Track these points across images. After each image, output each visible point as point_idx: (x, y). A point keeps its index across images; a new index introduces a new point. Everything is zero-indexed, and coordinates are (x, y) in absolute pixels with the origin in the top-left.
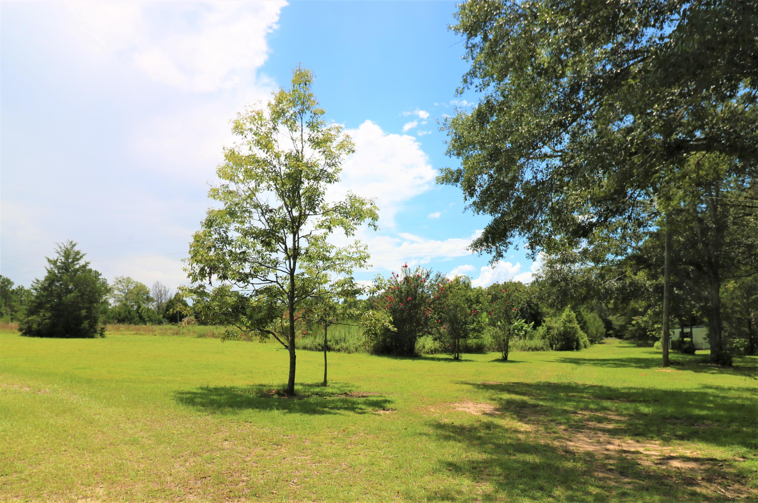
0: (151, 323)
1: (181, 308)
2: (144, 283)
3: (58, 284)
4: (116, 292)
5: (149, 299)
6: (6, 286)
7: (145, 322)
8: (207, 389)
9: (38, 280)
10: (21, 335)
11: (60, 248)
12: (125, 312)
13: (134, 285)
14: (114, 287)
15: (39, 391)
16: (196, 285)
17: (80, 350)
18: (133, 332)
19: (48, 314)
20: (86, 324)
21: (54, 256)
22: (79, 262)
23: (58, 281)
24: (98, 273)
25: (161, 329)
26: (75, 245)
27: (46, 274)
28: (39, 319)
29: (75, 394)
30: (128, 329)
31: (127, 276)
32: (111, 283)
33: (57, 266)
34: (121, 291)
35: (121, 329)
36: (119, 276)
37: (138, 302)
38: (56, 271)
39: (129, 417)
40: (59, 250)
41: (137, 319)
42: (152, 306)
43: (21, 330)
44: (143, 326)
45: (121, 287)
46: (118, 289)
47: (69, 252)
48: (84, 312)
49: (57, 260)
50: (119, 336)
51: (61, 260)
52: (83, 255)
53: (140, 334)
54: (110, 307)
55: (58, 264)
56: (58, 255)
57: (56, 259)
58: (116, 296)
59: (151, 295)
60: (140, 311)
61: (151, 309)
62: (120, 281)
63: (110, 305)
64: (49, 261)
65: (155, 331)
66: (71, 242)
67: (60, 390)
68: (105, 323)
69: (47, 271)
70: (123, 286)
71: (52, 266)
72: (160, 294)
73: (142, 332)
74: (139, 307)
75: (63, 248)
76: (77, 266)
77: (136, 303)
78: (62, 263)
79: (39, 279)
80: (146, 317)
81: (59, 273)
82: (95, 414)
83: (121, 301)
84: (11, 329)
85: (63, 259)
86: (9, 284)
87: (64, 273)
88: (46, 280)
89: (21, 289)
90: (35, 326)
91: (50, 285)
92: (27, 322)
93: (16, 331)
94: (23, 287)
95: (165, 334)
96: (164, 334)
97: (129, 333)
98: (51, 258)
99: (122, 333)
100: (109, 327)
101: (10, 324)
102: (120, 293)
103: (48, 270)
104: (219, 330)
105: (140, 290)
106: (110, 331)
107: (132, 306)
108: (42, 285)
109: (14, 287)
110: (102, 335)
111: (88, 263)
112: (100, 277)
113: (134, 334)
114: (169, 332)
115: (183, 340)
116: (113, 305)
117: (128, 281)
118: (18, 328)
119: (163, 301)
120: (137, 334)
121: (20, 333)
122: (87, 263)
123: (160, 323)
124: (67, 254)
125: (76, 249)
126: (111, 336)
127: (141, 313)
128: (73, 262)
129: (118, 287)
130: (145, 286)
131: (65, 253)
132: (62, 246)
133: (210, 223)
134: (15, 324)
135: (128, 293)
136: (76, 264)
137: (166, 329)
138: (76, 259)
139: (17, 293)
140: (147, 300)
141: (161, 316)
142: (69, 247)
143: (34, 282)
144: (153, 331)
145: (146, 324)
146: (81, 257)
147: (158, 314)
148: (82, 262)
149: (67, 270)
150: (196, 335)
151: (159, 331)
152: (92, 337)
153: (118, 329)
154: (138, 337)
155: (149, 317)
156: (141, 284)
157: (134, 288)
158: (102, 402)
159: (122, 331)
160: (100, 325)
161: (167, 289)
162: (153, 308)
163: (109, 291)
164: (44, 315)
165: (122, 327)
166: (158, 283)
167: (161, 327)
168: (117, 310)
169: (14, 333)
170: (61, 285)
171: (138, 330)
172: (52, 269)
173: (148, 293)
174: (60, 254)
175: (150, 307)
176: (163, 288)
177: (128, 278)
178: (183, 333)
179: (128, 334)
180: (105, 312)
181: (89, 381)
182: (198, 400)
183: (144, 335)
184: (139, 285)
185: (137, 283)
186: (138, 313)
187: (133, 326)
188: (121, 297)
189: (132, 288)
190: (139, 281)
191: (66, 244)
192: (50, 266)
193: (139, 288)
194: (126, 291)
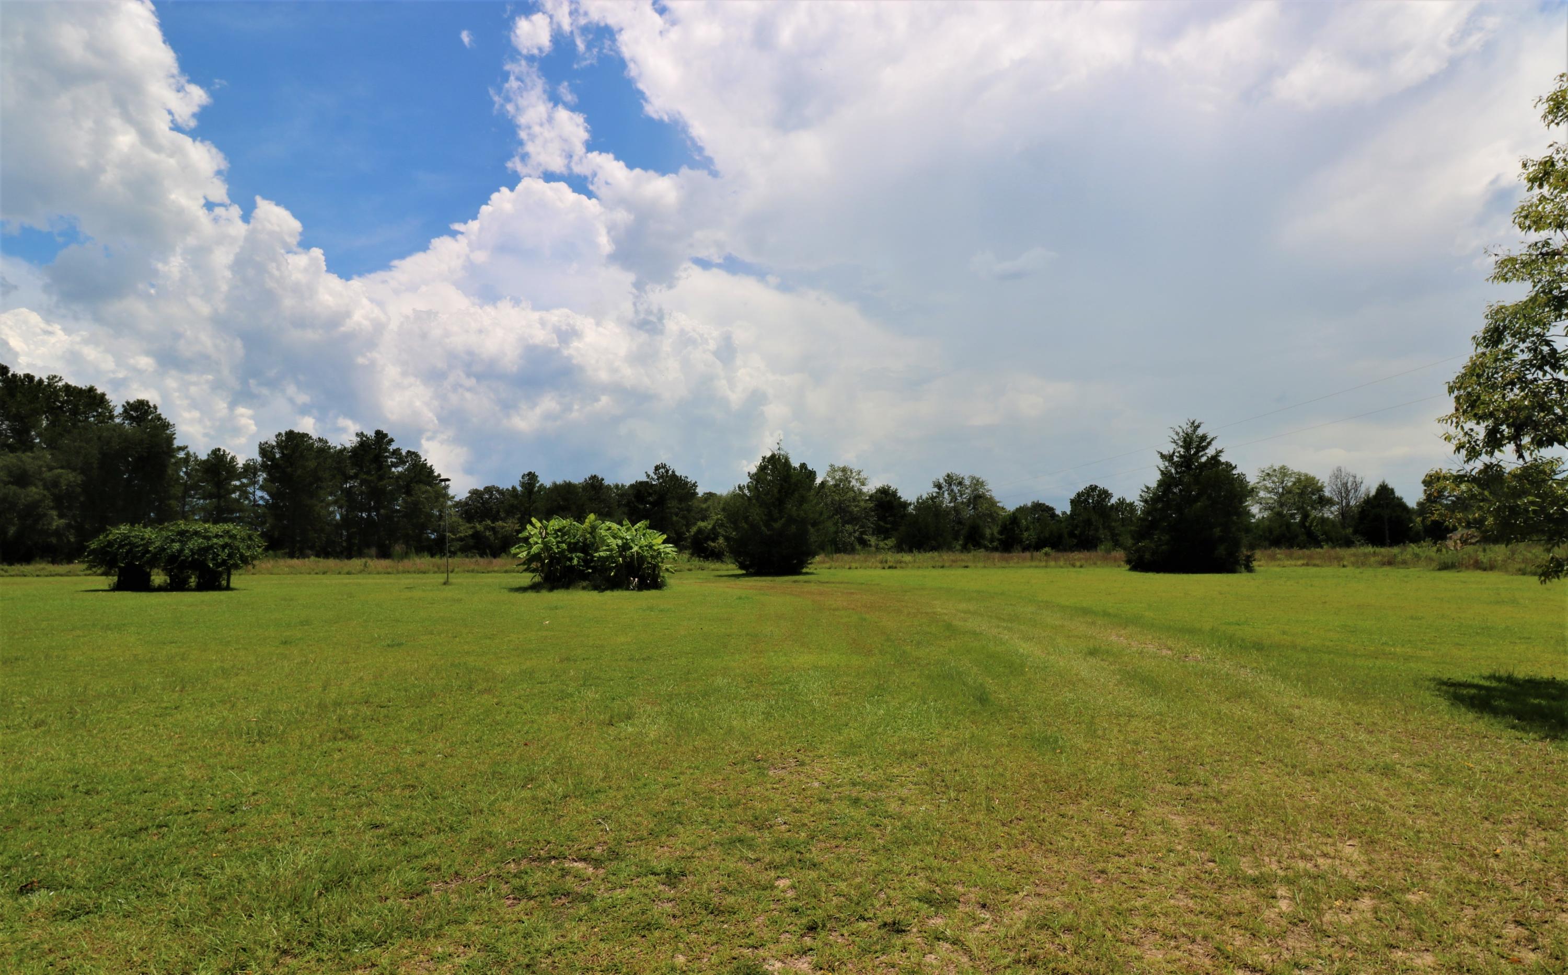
0: (1330, 543)
1: (1440, 515)
2: (1311, 473)
3: (1176, 490)
4: (1262, 494)
5: (1324, 502)
6: (1104, 500)
7: (1318, 544)
8: (1510, 680)
9: (1148, 488)
10: (1130, 569)
11: (1177, 434)
12: (1280, 527)
13: (1293, 479)
14: (1258, 486)
15: (1186, 657)
16: (1478, 465)
17: (1220, 593)
18: (1300, 562)
19: (1165, 538)
20: (1221, 550)
21: (1168, 448)
22: (1207, 451)
23: (1176, 486)
24: (1231, 465)
25: (1354, 555)
26: (1198, 426)
27: (1158, 476)
28: (1153, 546)
29: (1243, 667)
30: (1290, 557)
31: (1281, 465)
32: (1252, 479)
33: (1173, 463)
34: (1270, 492)
35: (1279, 556)
36: (1266, 465)
37: (1303, 508)
38: (1173, 471)
39: (1357, 720)
40: (1176, 437)
41: (1303, 538)
42: (1331, 513)
43: (1128, 562)
44: (1319, 550)
45: (1269, 484)
46: (1266, 488)
47: (1191, 439)
48: (1217, 531)
49: (1174, 453)
50: (1278, 569)
51: (1179, 452)
52: (1212, 440)
53: (1315, 565)
54: (1253, 521)
55: (1176, 459)
56: (1174, 446)
57: (1171, 452)
58: (1263, 501)
59: (1327, 493)
60: (1307, 524)
61: (1328, 518)
62: (1268, 474)
63: (1254, 516)
64: (1163, 456)
65: (1342, 559)
66: (1193, 423)
67: (1218, 658)
68: (1252, 547)
69: (1159, 472)
70: (1273, 482)
71: (1167, 464)
72: (1345, 490)
73: (1318, 562)
74: (1306, 516)
75: (1181, 434)
76: (1204, 459)
77: (1297, 509)
78: (1181, 456)
79: (1149, 486)
80: (1319, 534)
81: (1177, 473)
82: (1292, 706)
83: (1271, 509)
84: (1115, 560)
85: (1182, 451)
86: (1106, 497)
87: (1184, 472)
88: (1159, 486)
89: (1122, 502)
90: (1147, 556)
91: (1165, 493)
92: (1137, 551)
93: (1122, 563)
94: (1124, 499)
95: (1363, 564)
96: (1361, 563)
97: (1293, 563)
98: (1165, 452)
99: (1281, 563)
100: (1258, 554)
101: (1114, 554)
102: (1269, 495)
103: (1161, 471)
104: (1490, 555)
105: (1305, 487)
106: (1260, 560)
107: (1293, 516)
108: (1154, 494)
109: (1113, 501)
110: (1249, 569)
111: (1221, 451)
112: (1234, 472)
113: (1303, 565)
114: (1372, 559)
115: (1406, 576)
116: (1259, 516)
117: (1284, 472)
118: (1125, 559)
119: (1353, 503)
120: (1307, 565)
121: (1128, 567)
122: (1219, 453)
123: (1348, 543)
124: (1188, 442)
125: (1200, 432)
126: (1262, 568)
127: (1311, 526)
128: (1197, 453)
129: (1265, 485)
130: (1314, 478)
131: (1185, 441)
132: (1180, 430)
133: (1495, 335)
134: (1120, 554)
135: (1283, 494)
136: (1202, 456)
137: (1365, 555)
138: (1201, 448)
139: (1117, 509)
140: (1319, 503)
141: (1350, 531)
142: (1189, 431)
143: (1143, 491)
144: (1339, 559)
145: (1322, 547)
146: (1209, 443)
147: (1344, 527)
148: (1211, 452)
149: (1188, 467)
150: (1434, 565)
151: (1353, 559)
152: (1232, 570)
153: (1273, 558)
154: (1312, 570)
155: (1325, 533)
156: (1306, 475)
157: (1294, 484)
158: (1296, 686)
159: (1280, 559)
160: (1245, 552)
161: (1358, 480)
162: (1331, 517)
163: (1252, 492)
164: (1160, 539)
165: (1280, 553)
166: (1339, 470)
167: (1353, 550)
168: (1267, 523)
169: (1119, 566)
170: (1180, 490)
171: (1310, 557)
172: (1166, 468)
173: (1320, 489)
174: (1177, 444)
175: (1326, 515)
176: (1351, 479)
177: (1283, 468)
178: (1404, 563)
179: (1291, 565)
180: (1248, 529)
181: (1259, 647)
182: (1501, 703)
183: (1322, 566)
184: (1303, 478)
185: (1299, 474)
186: (1305, 527)
187: (1297, 552)
188: (1271, 501)
189: (1290, 484)
190: (1303, 471)
191: (1185, 427)
192: (1163, 464)
193: (1303, 484)
194: (1281, 490)
